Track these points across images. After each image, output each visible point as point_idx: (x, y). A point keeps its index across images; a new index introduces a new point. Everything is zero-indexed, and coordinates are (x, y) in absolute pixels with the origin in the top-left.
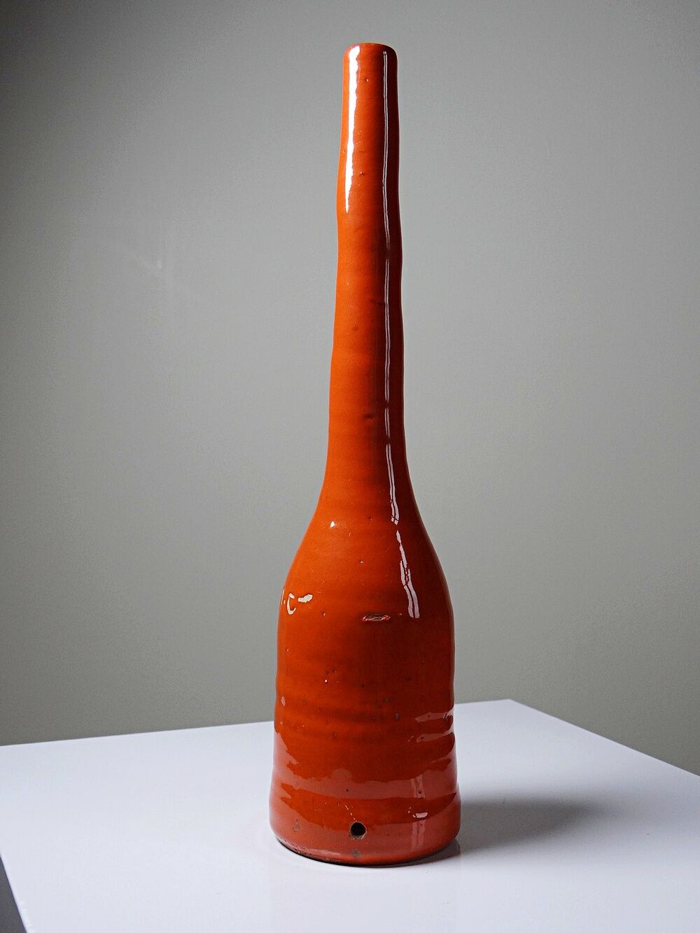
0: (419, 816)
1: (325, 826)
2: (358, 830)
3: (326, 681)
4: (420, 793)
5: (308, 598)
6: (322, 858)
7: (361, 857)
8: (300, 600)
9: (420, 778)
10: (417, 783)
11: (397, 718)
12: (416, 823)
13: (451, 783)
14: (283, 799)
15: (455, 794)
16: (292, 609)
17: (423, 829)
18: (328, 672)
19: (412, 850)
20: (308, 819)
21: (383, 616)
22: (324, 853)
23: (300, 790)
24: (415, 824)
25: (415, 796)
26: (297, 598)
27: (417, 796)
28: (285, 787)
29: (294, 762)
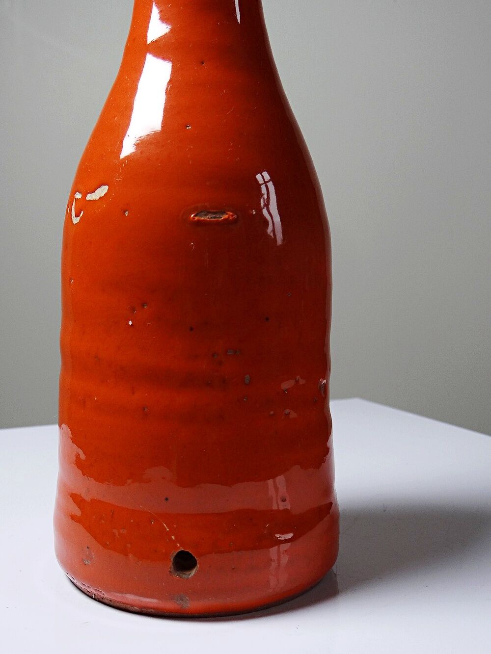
0: (283, 537)
1: (131, 556)
2: (184, 562)
3: (130, 323)
4: (284, 501)
5: (102, 191)
6: (128, 607)
7: (190, 605)
8: (90, 197)
9: (281, 479)
10: (276, 489)
11: (247, 381)
12: (276, 548)
13: (327, 488)
14: (73, 517)
15: (331, 504)
16: (77, 216)
17: (285, 559)
18: (133, 309)
19: (270, 591)
20: (105, 546)
21: (224, 213)
22: (131, 598)
23: (93, 501)
24: (273, 551)
25: (275, 507)
26: (85, 195)
27: (278, 505)
28: (75, 498)
29: (83, 457)
